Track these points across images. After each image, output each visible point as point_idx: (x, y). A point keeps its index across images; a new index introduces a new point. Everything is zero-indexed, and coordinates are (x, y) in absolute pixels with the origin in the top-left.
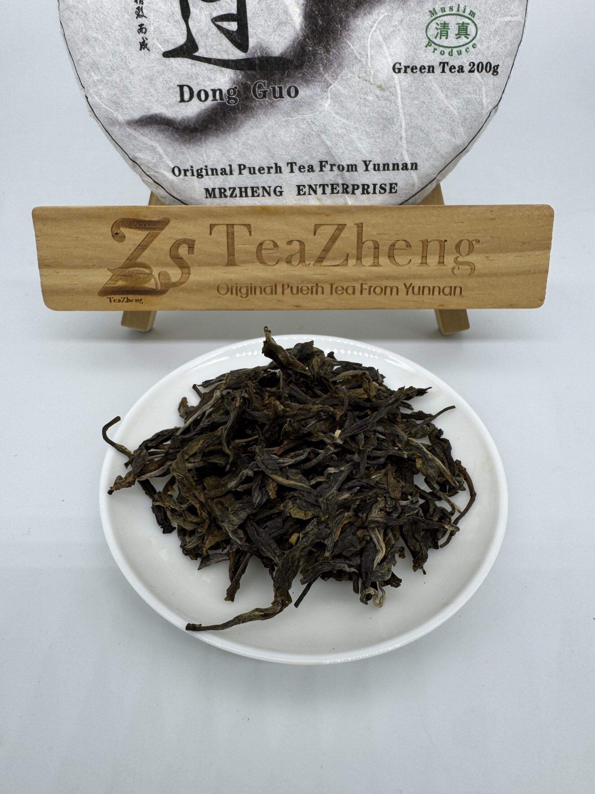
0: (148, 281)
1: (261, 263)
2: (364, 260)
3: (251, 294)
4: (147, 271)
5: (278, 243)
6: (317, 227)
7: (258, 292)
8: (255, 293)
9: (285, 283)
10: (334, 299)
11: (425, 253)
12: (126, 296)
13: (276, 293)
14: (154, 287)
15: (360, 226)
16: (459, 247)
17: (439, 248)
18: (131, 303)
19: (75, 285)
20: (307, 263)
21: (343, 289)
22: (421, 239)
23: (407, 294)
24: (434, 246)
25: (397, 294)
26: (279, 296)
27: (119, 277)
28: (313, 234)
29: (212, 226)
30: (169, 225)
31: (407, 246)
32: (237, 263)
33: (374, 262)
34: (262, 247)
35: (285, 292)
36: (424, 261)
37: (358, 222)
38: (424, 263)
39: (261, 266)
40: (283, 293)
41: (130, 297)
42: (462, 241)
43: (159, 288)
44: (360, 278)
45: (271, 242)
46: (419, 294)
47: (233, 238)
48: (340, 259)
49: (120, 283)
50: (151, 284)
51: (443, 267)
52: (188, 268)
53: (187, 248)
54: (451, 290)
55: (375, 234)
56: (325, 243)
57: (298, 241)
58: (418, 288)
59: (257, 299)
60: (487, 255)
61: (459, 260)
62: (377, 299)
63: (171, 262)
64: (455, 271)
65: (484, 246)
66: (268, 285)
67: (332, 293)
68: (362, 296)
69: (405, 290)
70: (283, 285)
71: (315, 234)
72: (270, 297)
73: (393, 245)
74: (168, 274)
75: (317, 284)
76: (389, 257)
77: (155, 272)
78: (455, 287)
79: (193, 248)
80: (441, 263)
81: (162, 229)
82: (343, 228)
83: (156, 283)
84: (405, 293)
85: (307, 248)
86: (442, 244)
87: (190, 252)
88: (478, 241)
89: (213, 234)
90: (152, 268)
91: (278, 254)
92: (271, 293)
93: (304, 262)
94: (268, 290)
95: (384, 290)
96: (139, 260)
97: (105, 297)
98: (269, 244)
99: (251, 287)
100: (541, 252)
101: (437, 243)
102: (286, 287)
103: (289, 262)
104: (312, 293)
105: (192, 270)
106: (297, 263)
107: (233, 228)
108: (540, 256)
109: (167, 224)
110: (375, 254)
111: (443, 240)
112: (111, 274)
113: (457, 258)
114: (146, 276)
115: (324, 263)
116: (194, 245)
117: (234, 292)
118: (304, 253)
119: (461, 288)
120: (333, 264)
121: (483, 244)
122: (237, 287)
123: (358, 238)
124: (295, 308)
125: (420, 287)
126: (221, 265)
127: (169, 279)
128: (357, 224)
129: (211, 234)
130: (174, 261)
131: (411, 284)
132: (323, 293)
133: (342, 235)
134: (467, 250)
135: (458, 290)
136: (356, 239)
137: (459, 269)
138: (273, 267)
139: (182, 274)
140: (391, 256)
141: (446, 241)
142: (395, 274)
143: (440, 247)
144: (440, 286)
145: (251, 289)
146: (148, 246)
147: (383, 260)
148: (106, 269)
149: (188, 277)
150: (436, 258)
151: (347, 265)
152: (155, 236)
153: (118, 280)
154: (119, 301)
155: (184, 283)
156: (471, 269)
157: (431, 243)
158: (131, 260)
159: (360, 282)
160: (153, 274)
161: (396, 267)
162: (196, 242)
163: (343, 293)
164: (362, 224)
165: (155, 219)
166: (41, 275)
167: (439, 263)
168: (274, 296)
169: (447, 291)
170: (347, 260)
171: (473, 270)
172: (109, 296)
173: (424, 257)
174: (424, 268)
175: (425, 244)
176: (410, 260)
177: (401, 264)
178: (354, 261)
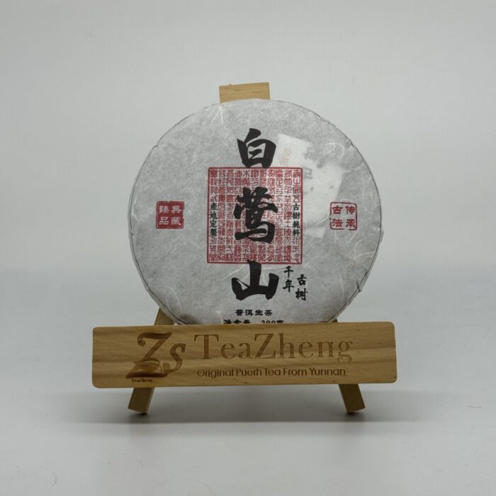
1: (224, 357)
2: (285, 354)
3: (218, 375)
5: (234, 345)
6: (256, 336)
7: (222, 374)
8: (220, 375)
9: (238, 369)
10: (268, 378)
11: (321, 350)
12: (142, 378)
13: (233, 375)
15: (281, 335)
16: (341, 346)
17: (328, 347)
18: (145, 382)
19: (113, 372)
20: (251, 356)
21: (273, 372)
22: (317, 342)
23: (312, 374)
24: (326, 346)
25: (306, 374)
26: (235, 376)
28: (254, 340)
29: (196, 336)
30: (171, 336)
31: (310, 346)
32: (210, 357)
33: (291, 356)
34: (224, 348)
37: (280, 333)
38: (321, 355)
39: (224, 359)
40: (237, 375)
41: (145, 378)
42: (342, 342)
44: (283, 365)
45: (230, 345)
46: (319, 374)
47: (208, 343)
48: (270, 354)
51: (332, 358)
54: (338, 372)
55: (291, 339)
56: (262, 345)
57: (246, 344)
58: (318, 371)
59: (220, 379)
60: (358, 351)
61: (342, 353)
62: (294, 377)
64: (340, 360)
66: (228, 370)
67: (266, 374)
68: (284, 376)
69: (311, 372)
72: (229, 377)
73: (302, 345)
74: (169, 364)
75: (257, 370)
76: (299, 352)
78: (341, 370)
80: (331, 355)
82: (272, 336)
85: (251, 348)
86: (331, 344)
88: (351, 343)
91: (234, 352)
92: (230, 375)
94: (228, 373)
95: (298, 372)
100: (390, 349)
102: (239, 371)
103: (240, 356)
104: (254, 375)
105: (183, 362)
106: (245, 357)
107: (208, 337)
108: (390, 351)
110: (291, 351)
111: (331, 342)
112: (134, 365)
113: (340, 352)
115: (262, 356)
117: (208, 374)
118: (250, 351)
120: (267, 357)
121: (355, 344)
122: (209, 372)
123: (281, 342)
124: (244, 384)
126: (200, 358)
129: (195, 341)
131: (314, 368)
132: (261, 374)
133: (271, 340)
134: (345, 348)
135: (343, 371)
136: (279, 343)
137: (342, 359)
138: (231, 359)
140: (301, 352)
142: (304, 363)
143: (330, 346)
144: (331, 369)
145: (218, 373)
147: (297, 354)
148: (132, 362)
150: (328, 353)
151: (275, 358)
154: (138, 381)
156: (349, 359)
157: (324, 344)
159: (283, 367)
161: (304, 358)
162: (186, 345)
163: (273, 374)
164: (283, 333)
166: (93, 367)
168: (231, 377)
169: (336, 372)
170: (274, 354)
171: (351, 359)
173: (320, 352)
174: (321, 358)
176: (312, 354)
177: (306, 356)
178: (279, 355)
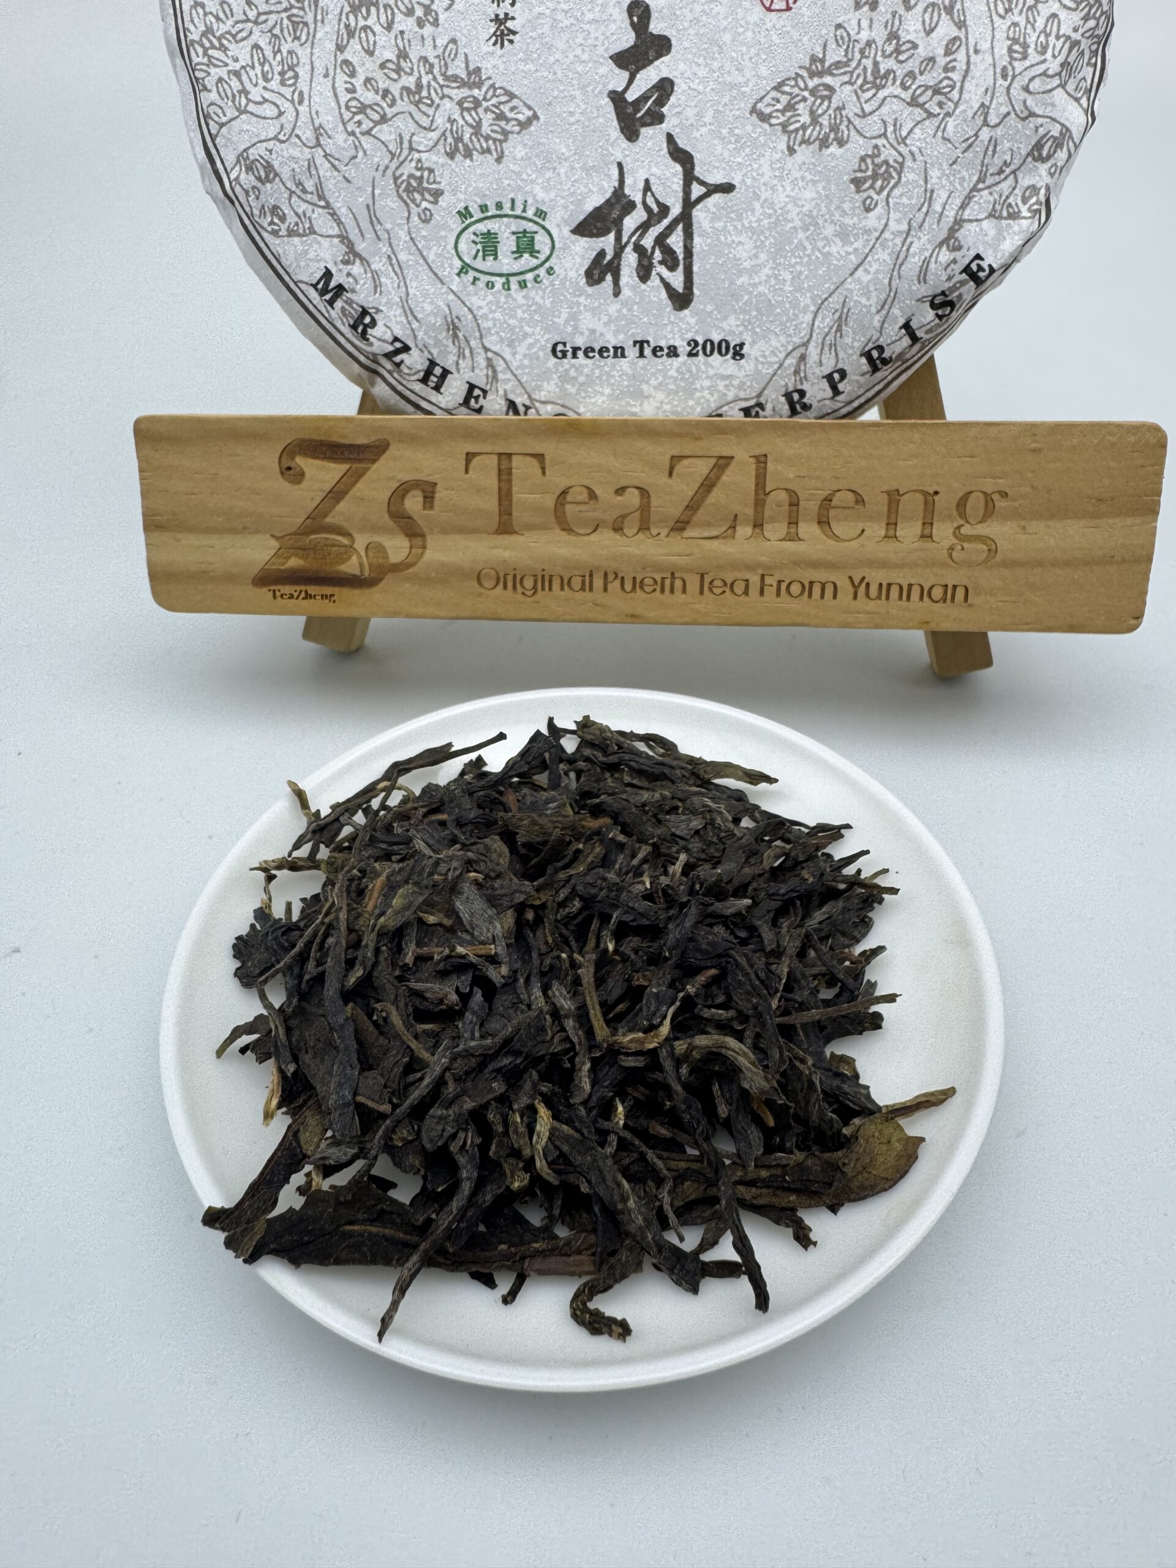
0: (344, 561)
1: (563, 529)
2: (767, 527)
3: (543, 589)
4: (345, 541)
5: (598, 492)
6: (675, 460)
7: (556, 585)
8: (550, 589)
9: (608, 570)
10: (707, 603)
11: (893, 517)
12: (303, 588)
13: (591, 589)
14: (357, 572)
15: (761, 460)
16: (965, 506)
17: (922, 507)
18: (312, 600)
19: (211, 563)
20: (654, 531)
21: (725, 584)
22: (886, 488)
23: (855, 597)
24: (912, 503)
25: (835, 597)
26: (598, 595)
27: (292, 551)
28: (667, 473)
29: (469, 457)
30: (388, 453)
31: (857, 502)
32: (516, 529)
33: (788, 533)
34: (565, 498)
35: (610, 586)
36: (891, 533)
37: (757, 452)
38: (891, 536)
39: (564, 536)
40: (605, 589)
41: (312, 590)
42: (971, 492)
43: (367, 573)
44: (759, 565)
45: (584, 490)
46: (879, 597)
47: (510, 481)
48: (720, 526)
49: (294, 562)
50: (351, 567)
51: (929, 545)
52: (423, 536)
53: (421, 499)
54: (946, 592)
55: (791, 476)
56: (691, 493)
57: (637, 488)
58: (877, 586)
59: (553, 600)
60: (1023, 523)
61: (963, 531)
62: (795, 605)
63: (391, 523)
64: (954, 554)
65: (1016, 504)
66: (577, 573)
67: (702, 592)
68: (762, 599)
69: (852, 590)
70: (606, 575)
71: (670, 474)
72: (580, 595)
73: (828, 499)
74: (384, 548)
75: (673, 574)
76: (819, 523)
77: (360, 543)
78: (955, 587)
79: (433, 498)
80: (926, 537)
81: (374, 461)
82: (727, 465)
83: (361, 565)
84: (852, 596)
85: (654, 502)
86: (930, 498)
87: (427, 505)
88: (1004, 495)
89: (471, 472)
90: (355, 535)
91: (597, 514)
92: (583, 589)
93: (648, 529)
94: (576, 583)
95: (808, 589)
96: (328, 520)
97: (265, 590)
98: (581, 493)
99: (543, 576)
100: (1138, 520)
101: (920, 498)
102: (611, 577)
103: (618, 529)
104: (662, 591)
105: (430, 541)
106: (635, 531)
107: (510, 460)
108: (1135, 528)
109: (384, 452)
110: (790, 516)
111: (931, 492)
112: (275, 544)
113: (959, 528)
114: (342, 550)
115: (689, 533)
116: (433, 492)
117: (510, 584)
118: (649, 512)
119: (967, 590)
120: (706, 534)
121: (1014, 500)
122: (515, 575)
123: (757, 485)
124: (629, 620)
125: (881, 585)
126: (486, 532)
127: (386, 557)
128: (755, 456)
129: (467, 471)
130: (395, 522)
131: (863, 578)
132: (684, 591)
133: (724, 478)
134: (982, 512)
135: (960, 593)
136: (753, 488)
137: (963, 549)
138: (586, 538)
139: (411, 547)
140: (823, 522)
141: (936, 493)
142: (830, 558)
143: (926, 503)
144: (921, 582)
145: (544, 581)
146: (347, 493)
147: (808, 529)
148: (268, 536)
149: (422, 554)
150: (917, 528)
151: (733, 537)
152: (360, 475)
153: (290, 558)
154: (291, 597)
155: (413, 565)
156: (989, 550)
157: (906, 497)
158: (314, 519)
159: (760, 572)
160: (355, 546)
161: (831, 542)
162: (438, 488)
163: (724, 592)
164: (766, 455)
165: (360, 442)
166: (148, 545)
167: (922, 536)
168: (587, 595)
169: (937, 593)
170: (733, 527)
171: (993, 554)
172: (272, 588)
173: (891, 524)
174: (891, 546)
175: (894, 497)
176: (863, 531)
177: (842, 537)
178: (749, 530)
